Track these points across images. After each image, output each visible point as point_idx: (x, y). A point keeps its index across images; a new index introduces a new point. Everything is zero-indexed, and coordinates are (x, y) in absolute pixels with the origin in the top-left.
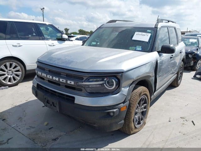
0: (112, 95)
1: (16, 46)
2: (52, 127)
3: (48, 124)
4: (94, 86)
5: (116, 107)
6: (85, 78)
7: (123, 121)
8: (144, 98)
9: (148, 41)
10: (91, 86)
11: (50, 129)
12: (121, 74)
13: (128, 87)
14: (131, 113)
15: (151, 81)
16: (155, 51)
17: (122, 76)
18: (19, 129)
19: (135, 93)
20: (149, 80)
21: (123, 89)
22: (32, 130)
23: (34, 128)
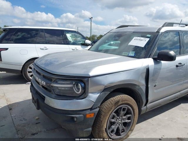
0: (78, 99)
1: (43, 49)
2: (39, 122)
3: (38, 119)
4: (63, 89)
5: (81, 113)
6: (53, 80)
7: (90, 129)
8: (127, 108)
9: (143, 47)
10: (60, 88)
11: (36, 124)
12: (87, 79)
13: (98, 94)
14: (102, 122)
15: (137, 90)
16: (149, 57)
17: (88, 81)
18: (15, 119)
19: (111, 101)
20: (135, 88)
21: (90, 94)
22: (24, 122)
23: (26, 120)
